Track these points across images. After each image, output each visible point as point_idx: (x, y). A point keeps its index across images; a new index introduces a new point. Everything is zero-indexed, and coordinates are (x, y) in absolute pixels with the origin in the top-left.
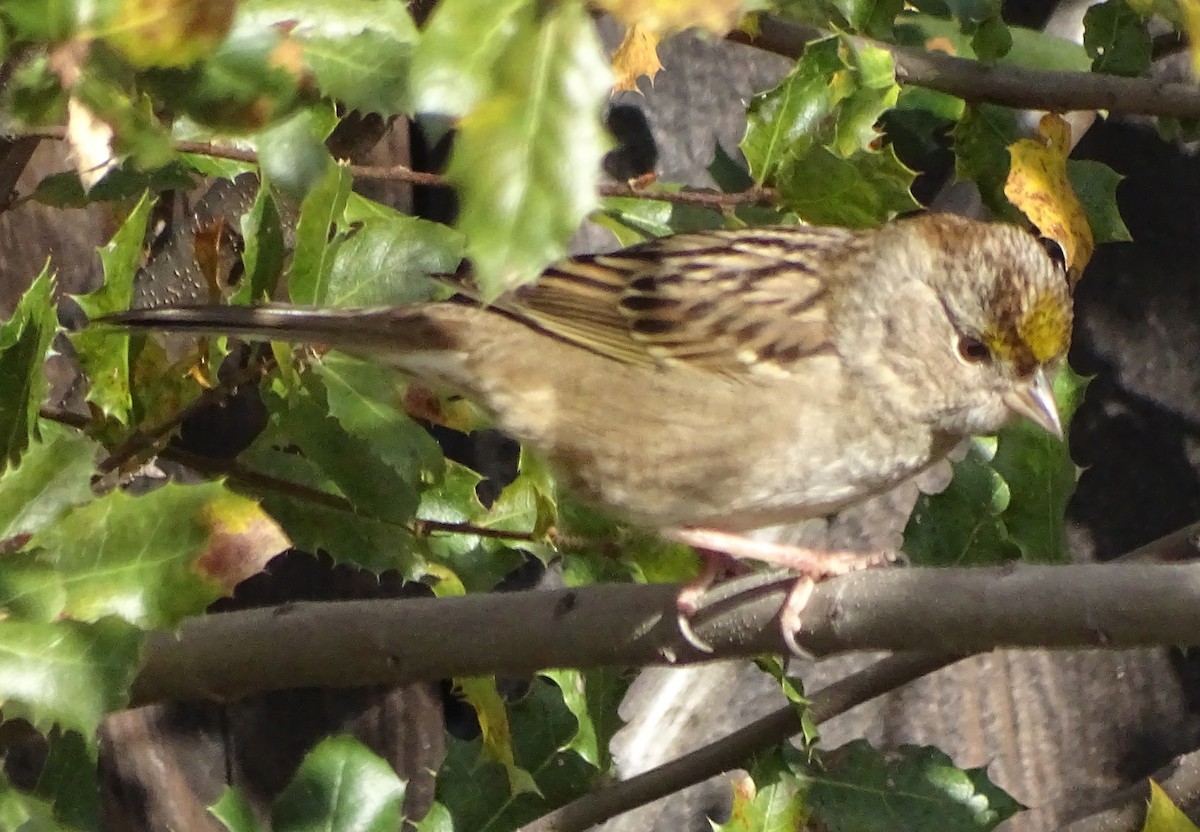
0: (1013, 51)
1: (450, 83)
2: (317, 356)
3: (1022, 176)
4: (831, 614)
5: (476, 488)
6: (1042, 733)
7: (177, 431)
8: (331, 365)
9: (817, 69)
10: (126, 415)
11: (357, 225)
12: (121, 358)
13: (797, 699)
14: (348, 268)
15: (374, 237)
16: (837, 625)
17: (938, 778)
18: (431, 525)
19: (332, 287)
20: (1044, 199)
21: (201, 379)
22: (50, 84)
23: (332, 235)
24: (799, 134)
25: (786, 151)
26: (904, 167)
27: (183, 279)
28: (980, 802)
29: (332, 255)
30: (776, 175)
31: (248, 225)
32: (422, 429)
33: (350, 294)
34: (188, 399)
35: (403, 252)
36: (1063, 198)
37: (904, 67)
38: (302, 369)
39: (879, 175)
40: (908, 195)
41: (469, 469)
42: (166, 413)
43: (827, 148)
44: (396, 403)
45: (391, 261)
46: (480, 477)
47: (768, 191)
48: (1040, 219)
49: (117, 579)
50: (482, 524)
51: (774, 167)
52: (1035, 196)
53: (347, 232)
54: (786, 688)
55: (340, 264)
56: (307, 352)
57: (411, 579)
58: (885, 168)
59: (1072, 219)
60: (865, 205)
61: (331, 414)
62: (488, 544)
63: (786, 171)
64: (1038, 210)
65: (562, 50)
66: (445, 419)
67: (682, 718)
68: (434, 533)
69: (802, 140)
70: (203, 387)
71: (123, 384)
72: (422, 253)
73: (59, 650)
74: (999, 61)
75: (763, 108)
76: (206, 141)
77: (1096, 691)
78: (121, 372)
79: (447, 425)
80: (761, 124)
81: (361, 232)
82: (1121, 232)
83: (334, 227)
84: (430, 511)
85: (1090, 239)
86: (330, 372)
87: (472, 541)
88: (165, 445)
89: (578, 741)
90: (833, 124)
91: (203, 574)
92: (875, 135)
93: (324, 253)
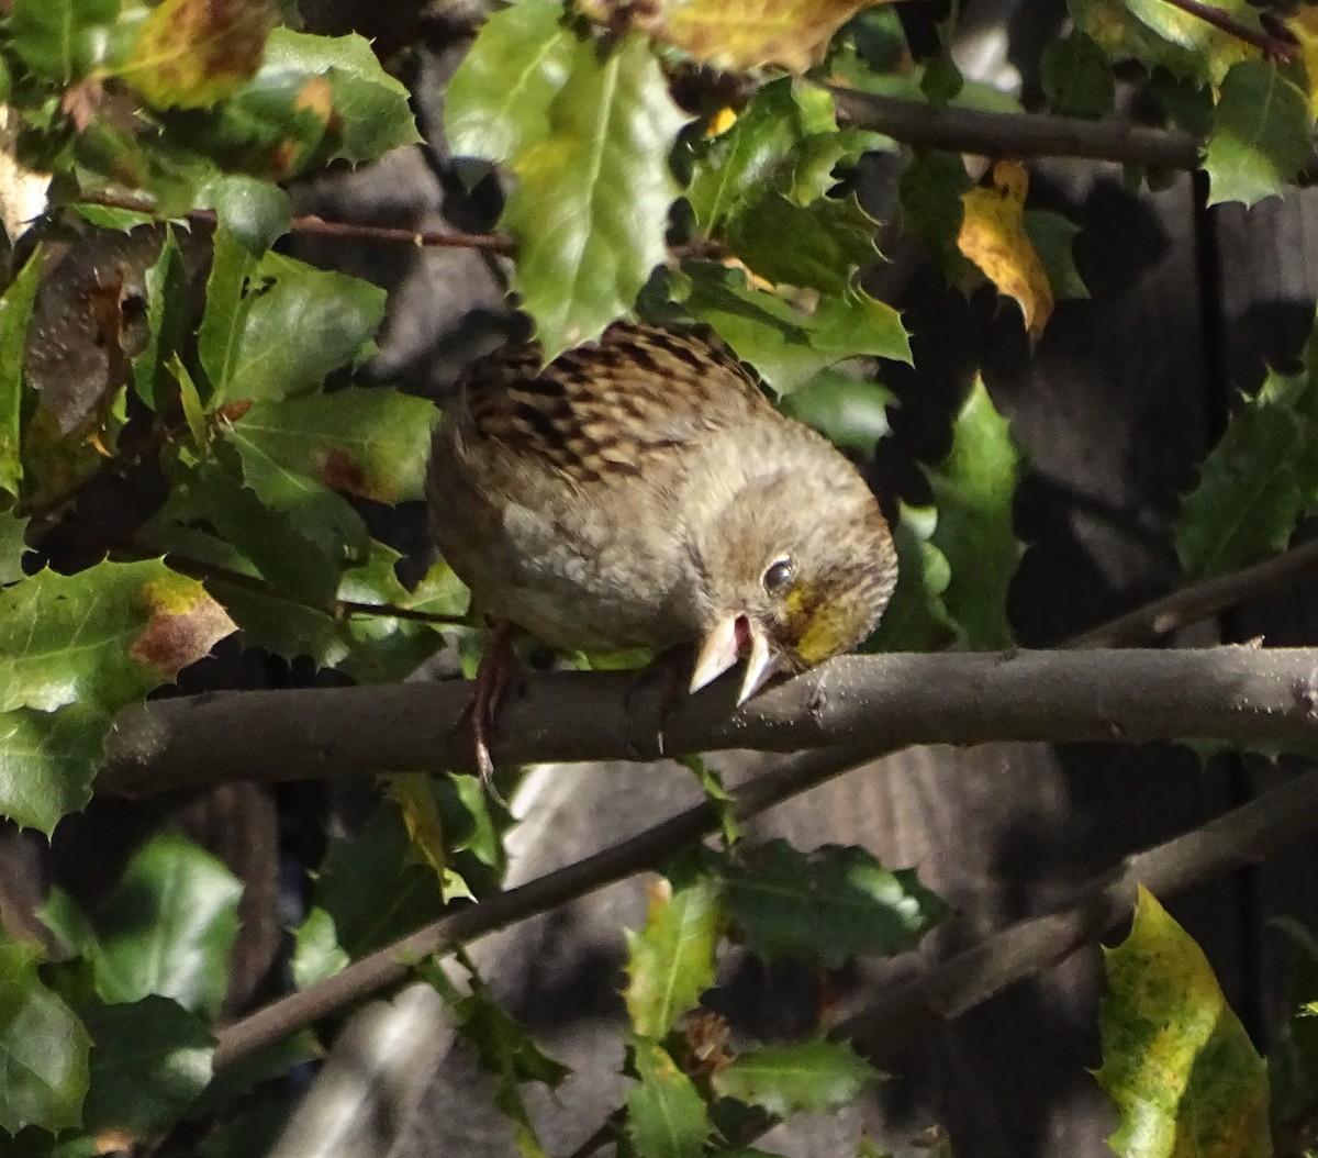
0: (965, 91)
1: (487, 126)
2: (229, 423)
3: (977, 228)
4: (813, 702)
5: (395, 566)
6: (920, 834)
7: (72, 504)
8: (244, 432)
9: (768, 111)
10: (16, 487)
11: (270, 282)
12: (12, 423)
13: (720, 795)
14: (260, 326)
15: (289, 294)
16: (819, 714)
17: (865, 880)
18: (353, 607)
19: (245, 348)
20: (1001, 252)
21: (100, 448)
22: (61, 125)
23: (244, 292)
24: (749, 182)
25: (736, 199)
26: (867, 216)
27: (49, 339)
28: (909, 905)
29: (245, 312)
30: (725, 226)
31: (153, 280)
32: (344, 501)
33: (261, 356)
34: (83, 469)
35: (320, 310)
36: (1020, 252)
37: (845, 110)
38: (213, 436)
39: (840, 225)
40: (872, 248)
41: (386, 547)
42: (59, 485)
43: (785, 196)
44: (314, 474)
45: (306, 320)
46: (399, 555)
47: (716, 243)
48: (997, 275)
49: (48, 664)
50: (407, 606)
51: (722, 218)
52: (991, 250)
53: (261, 287)
54: (708, 784)
55: (252, 322)
56: (218, 417)
57: (324, 666)
58: (844, 218)
59: (1030, 274)
60: (822, 257)
61: (247, 484)
62: (406, 627)
63: (736, 221)
64: (995, 264)
65: (628, 89)
66: (368, 490)
67: (546, 816)
68: (355, 615)
69: (754, 189)
70: (102, 456)
71: (13, 453)
72: (342, 310)
73: (15, 743)
74: (951, 103)
75: (711, 153)
76: (100, 190)
77: (978, 785)
78: (12, 441)
79: (371, 497)
80: (708, 170)
81: (275, 287)
82: (1077, 287)
83: (247, 281)
84: (349, 593)
85: (1049, 295)
86: (242, 438)
87: (390, 624)
88: (58, 521)
89: (477, 841)
90: (787, 171)
91: (144, 659)
92: (832, 182)
93: (237, 311)
